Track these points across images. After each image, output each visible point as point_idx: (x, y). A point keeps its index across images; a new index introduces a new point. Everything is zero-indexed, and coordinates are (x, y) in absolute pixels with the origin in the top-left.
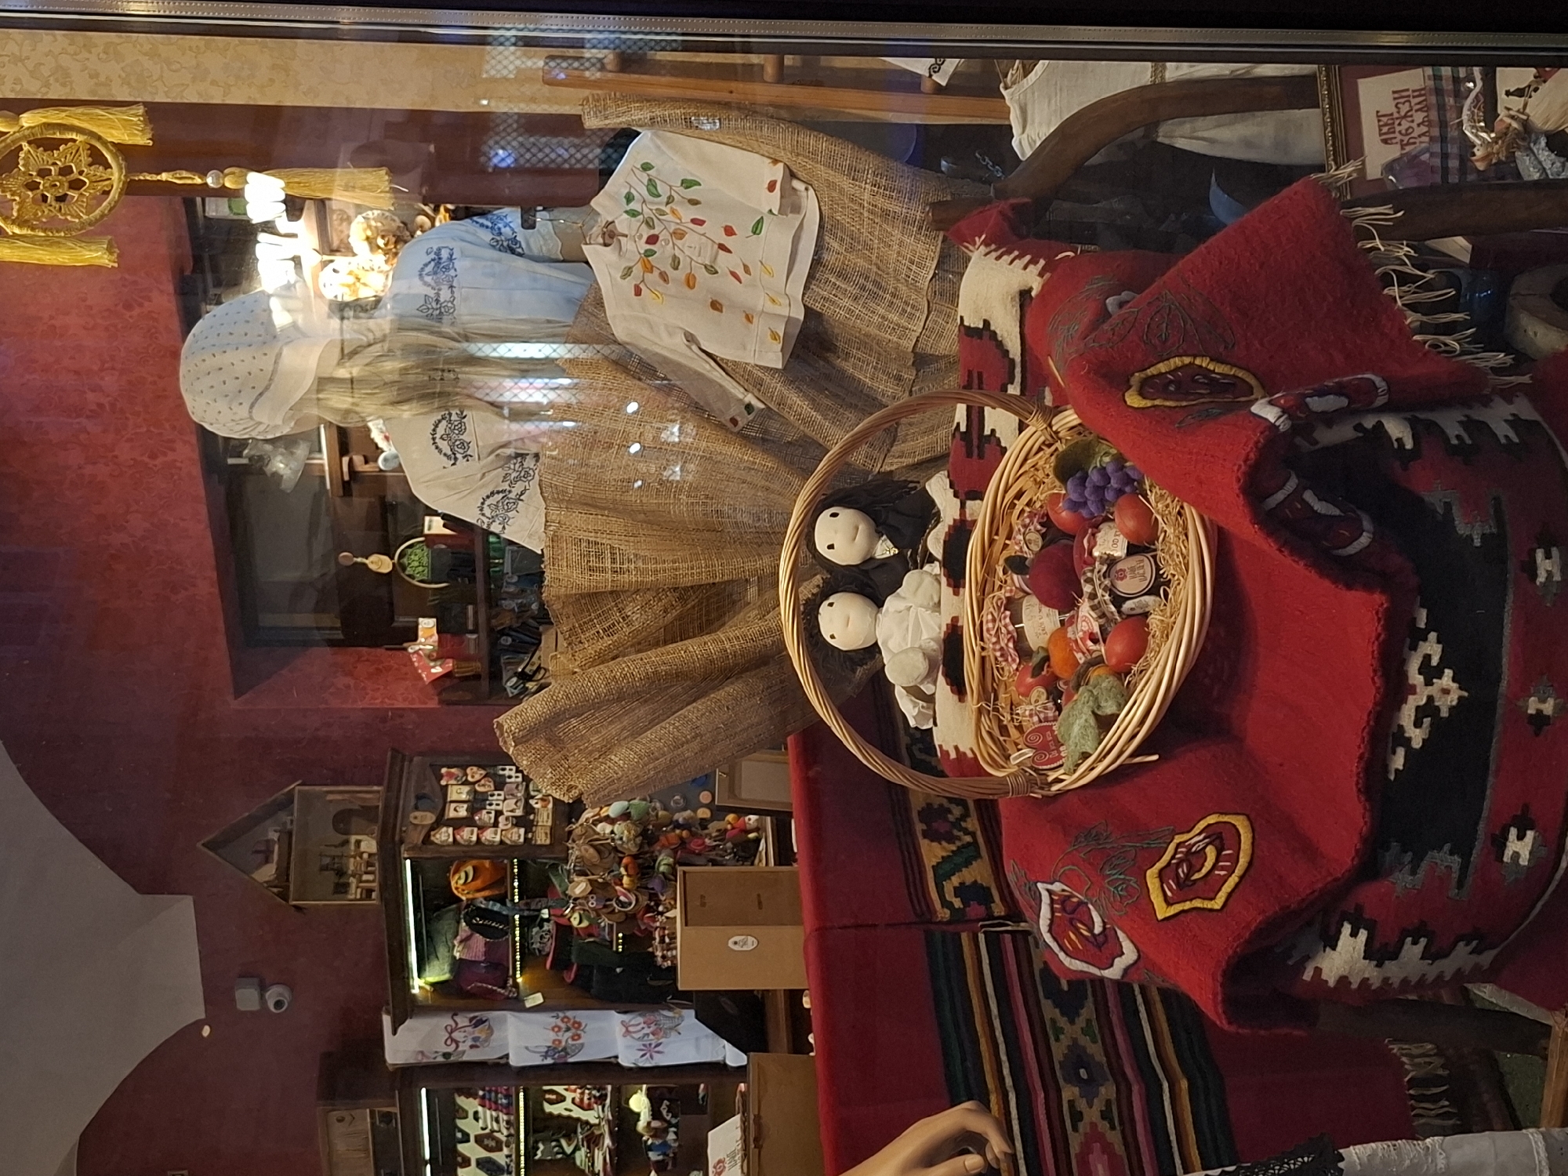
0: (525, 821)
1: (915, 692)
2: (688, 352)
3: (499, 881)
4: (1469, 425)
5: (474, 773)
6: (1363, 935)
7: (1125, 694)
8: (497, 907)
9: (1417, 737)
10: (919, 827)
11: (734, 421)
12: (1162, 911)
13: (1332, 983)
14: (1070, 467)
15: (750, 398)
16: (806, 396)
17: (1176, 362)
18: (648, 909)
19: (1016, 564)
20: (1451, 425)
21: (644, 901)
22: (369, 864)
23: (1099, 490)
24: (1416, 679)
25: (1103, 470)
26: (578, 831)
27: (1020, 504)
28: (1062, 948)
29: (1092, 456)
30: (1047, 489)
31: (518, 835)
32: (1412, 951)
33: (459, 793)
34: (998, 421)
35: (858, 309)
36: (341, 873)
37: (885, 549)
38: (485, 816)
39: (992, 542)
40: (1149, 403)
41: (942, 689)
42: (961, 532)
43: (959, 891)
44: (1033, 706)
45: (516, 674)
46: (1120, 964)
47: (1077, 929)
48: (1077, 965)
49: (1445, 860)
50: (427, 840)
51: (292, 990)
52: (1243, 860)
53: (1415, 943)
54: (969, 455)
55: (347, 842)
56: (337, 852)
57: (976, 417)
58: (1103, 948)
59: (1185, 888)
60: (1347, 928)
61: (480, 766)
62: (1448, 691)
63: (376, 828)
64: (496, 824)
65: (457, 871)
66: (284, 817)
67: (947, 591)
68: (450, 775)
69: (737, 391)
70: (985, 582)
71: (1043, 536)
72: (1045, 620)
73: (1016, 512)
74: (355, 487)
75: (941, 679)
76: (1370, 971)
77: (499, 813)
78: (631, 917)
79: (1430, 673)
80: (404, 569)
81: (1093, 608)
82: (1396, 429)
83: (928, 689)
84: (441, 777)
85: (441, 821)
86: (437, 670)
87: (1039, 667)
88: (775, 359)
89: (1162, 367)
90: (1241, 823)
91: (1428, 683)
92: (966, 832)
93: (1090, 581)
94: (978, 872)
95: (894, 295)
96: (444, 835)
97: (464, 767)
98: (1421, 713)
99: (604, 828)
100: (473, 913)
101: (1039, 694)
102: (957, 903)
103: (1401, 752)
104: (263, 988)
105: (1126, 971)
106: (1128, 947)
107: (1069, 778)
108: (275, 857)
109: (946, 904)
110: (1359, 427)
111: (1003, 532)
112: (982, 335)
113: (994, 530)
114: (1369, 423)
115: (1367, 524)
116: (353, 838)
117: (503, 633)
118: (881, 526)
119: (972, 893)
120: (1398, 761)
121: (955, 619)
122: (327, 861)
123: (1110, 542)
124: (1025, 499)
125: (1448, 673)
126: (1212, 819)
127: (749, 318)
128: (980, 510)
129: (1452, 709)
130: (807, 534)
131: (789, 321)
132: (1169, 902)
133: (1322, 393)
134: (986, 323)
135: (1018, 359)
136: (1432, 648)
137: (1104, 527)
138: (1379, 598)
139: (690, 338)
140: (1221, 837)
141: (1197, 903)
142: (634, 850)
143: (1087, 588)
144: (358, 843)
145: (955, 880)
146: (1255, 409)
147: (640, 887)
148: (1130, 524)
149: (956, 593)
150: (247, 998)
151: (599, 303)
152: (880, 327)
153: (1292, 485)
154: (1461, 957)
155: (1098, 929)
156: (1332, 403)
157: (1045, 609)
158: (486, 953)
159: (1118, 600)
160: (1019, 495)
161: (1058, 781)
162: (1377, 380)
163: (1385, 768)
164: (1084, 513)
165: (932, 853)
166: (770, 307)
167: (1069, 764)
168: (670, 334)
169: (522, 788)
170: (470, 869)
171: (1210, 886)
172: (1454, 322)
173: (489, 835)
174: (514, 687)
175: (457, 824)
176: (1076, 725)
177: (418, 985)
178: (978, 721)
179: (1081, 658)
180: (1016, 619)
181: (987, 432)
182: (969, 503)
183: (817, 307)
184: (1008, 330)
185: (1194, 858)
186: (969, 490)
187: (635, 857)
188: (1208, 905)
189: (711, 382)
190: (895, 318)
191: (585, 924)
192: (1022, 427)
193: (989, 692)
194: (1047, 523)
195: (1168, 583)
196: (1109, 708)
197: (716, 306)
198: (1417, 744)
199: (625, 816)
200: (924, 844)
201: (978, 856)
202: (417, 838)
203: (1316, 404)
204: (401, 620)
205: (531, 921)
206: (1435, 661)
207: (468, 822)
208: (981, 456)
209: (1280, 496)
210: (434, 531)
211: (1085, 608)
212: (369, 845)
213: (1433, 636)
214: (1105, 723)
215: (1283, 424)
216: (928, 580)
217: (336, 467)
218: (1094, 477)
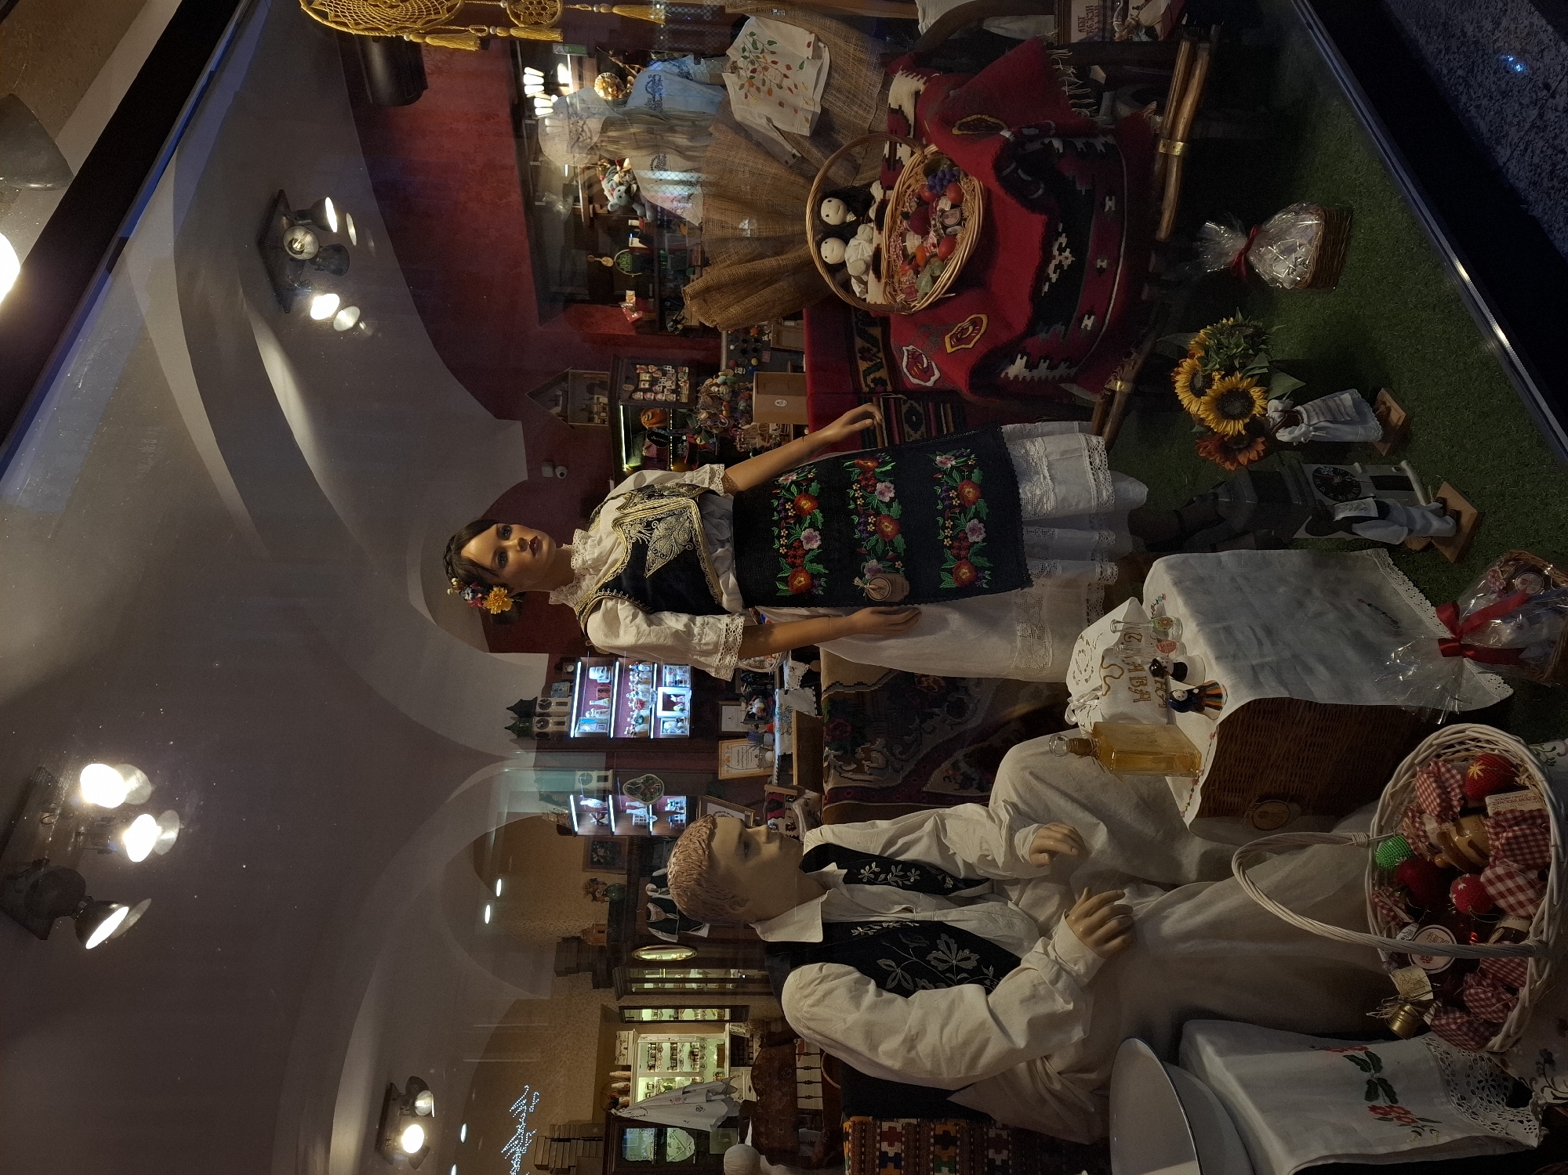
0: (676, 391)
1: (860, 281)
2: (768, 127)
3: (664, 420)
4: (1087, 144)
5: (652, 368)
6: (1025, 358)
7: (943, 268)
8: (663, 432)
9: (1054, 277)
10: (858, 355)
11: (787, 162)
12: (949, 350)
13: (1011, 378)
14: (930, 170)
15: (794, 151)
16: (820, 151)
17: (975, 117)
18: (735, 426)
19: (905, 216)
20: (1079, 144)
21: (732, 422)
22: (604, 409)
23: (942, 180)
24: (1056, 252)
25: (943, 171)
26: (703, 390)
27: (909, 191)
28: (911, 374)
29: (940, 166)
30: (919, 184)
31: (673, 397)
32: (1043, 365)
33: (645, 377)
34: (903, 151)
35: (845, 108)
36: (591, 412)
37: (851, 218)
38: (657, 388)
39: (896, 209)
40: (960, 133)
41: (871, 278)
42: (884, 203)
43: (873, 381)
44: (907, 278)
45: (673, 321)
46: (933, 379)
47: (918, 366)
48: (916, 381)
49: (1059, 328)
50: (630, 397)
51: (567, 468)
52: (982, 331)
53: (1044, 362)
54: (889, 169)
55: (592, 398)
56: (587, 402)
57: (893, 150)
58: (927, 373)
59: (959, 341)
60: (1019, 356)
61: (655, 365)
62: (1067, 258)
63: (607, 392)
64: (663, 392)
65: (644, 414)
66: (564, 384)
67: (876, 232)
68: (641, 369)
69: (788, 147)
70: (892, 227)
71: (918, 204)
72: (916, 241)
73: (907, 194)
74: (595, 221)
75: (871, 272)
76: (1026, 373)
77: (664, 387)
78: (726, 430)
79: (1061, 250)
80: (619, 264)
81: (935, 231)
82: (1057, 144)
83: (865, 278)
84: (637, 369)
85: (637, 389)
86: (635, 315)
87: (912, 260)
88: (806, 132)
89: (969, 119)
90: (984, 318)
91: (1060, 254)
92: (879, 358)
93: (934, 219)
94: (883, 373)
95: (862, 101)
96: (639, 395)
97: (647, 365)
98: (1057, 267)
99: (715, 389)
100: (651, 434)
101: (911, 272)
102: (872, 385)
103: (1047, 284)
104: (554, 468)
105: (935, 382)
106: (937, 374)
107: (919, 305)
108: (561, 402)
109: (867, 386)
110: (1043, 143)
111: (901, 205)
112: (898, 112)
113: (897, 203)
114: (1046, 141)
115: (1042, 185)
116: (596, 396)
117: (666, 300)
118: (849, 208)
119: (879, 382)
120: (1046, 288)
121: (878, 245)
122: (584, 406)
123: (945, 204)
124: (911, 189)
125: (1068, 250)
126: (972, 317)
127: (796, 111)
128: (892, 195)
129: (1069, 266)
130: (817, 212)
131: (814, 113)
132: (952, 347)
133: (1029, 127)
134: (900, 106)
135: (913, 124)
136: (1063, 240)
137: (942, 198)
138: (1044, 217)
139: (769, 120)
140: (975, 323)
141: (963, 346)
142: (728, 399)
143: (933, 222)
144: (598, 398)
145: (872, 376)
146: (1002, 133)
147: (730, 417)
148: (953, 195)
149: (880, 233)
150: (547, 472)
151: (729, 102)
152: (855, 116)
153: (1013, 166)
154: (1062, 370)
155: (925, 366)
156: (1033, 131)
157: (916, 236)
158: (657, 454)
159: (945, 228)
160: (908, 187)
161: (915, 306)
162: (1052, 123)
163: (1041, 290)
164: (935, 191)
165: (863, 365)
166: (806, 107)
167: (919, 298)
168: (760, 118)
169: (675, 376)
170: (650, 414)
171: (969, 340)
172: (1089, 103)
173: (659, 396)
174: (672, 327)
175: (645, 391)
176: (924, 280)
177: (626, 467)
178: (885, 287)
179: (928, 254)
180: (904, 241)
181: (897, 158)
182: (888, 192)
183: (826, 106)
184: (909, 110)
185: (964, 330)
186: (888, 186)
187: (728, 402)
188: (967, 346)
189: (777, 143)
190: (861, 112)
191: (703, 442)
192: (912, 154)
193: (890, 276)
194: (919, 198)
195: (965, 220)
196: (937, 273)
197: (781, 104)
198: (1054, 280)
199: (724, 383)
200: (860, 362)
201: (882, 367)
202: (626, 396)
203: (1026, 131)
204: (617, 292)
205: (677, 440)
206: (1064, 245)
207: (649, 390)
208: (894, 170)
209: (1009, 170)
210: (634, 245)
211: (932, 234)
212: (604, 400)
213: (1064, 235)
214: (934, 279)
215: (1012, 139)
216: (868, 229)
217: (586, 209)
218: (940, 174)
